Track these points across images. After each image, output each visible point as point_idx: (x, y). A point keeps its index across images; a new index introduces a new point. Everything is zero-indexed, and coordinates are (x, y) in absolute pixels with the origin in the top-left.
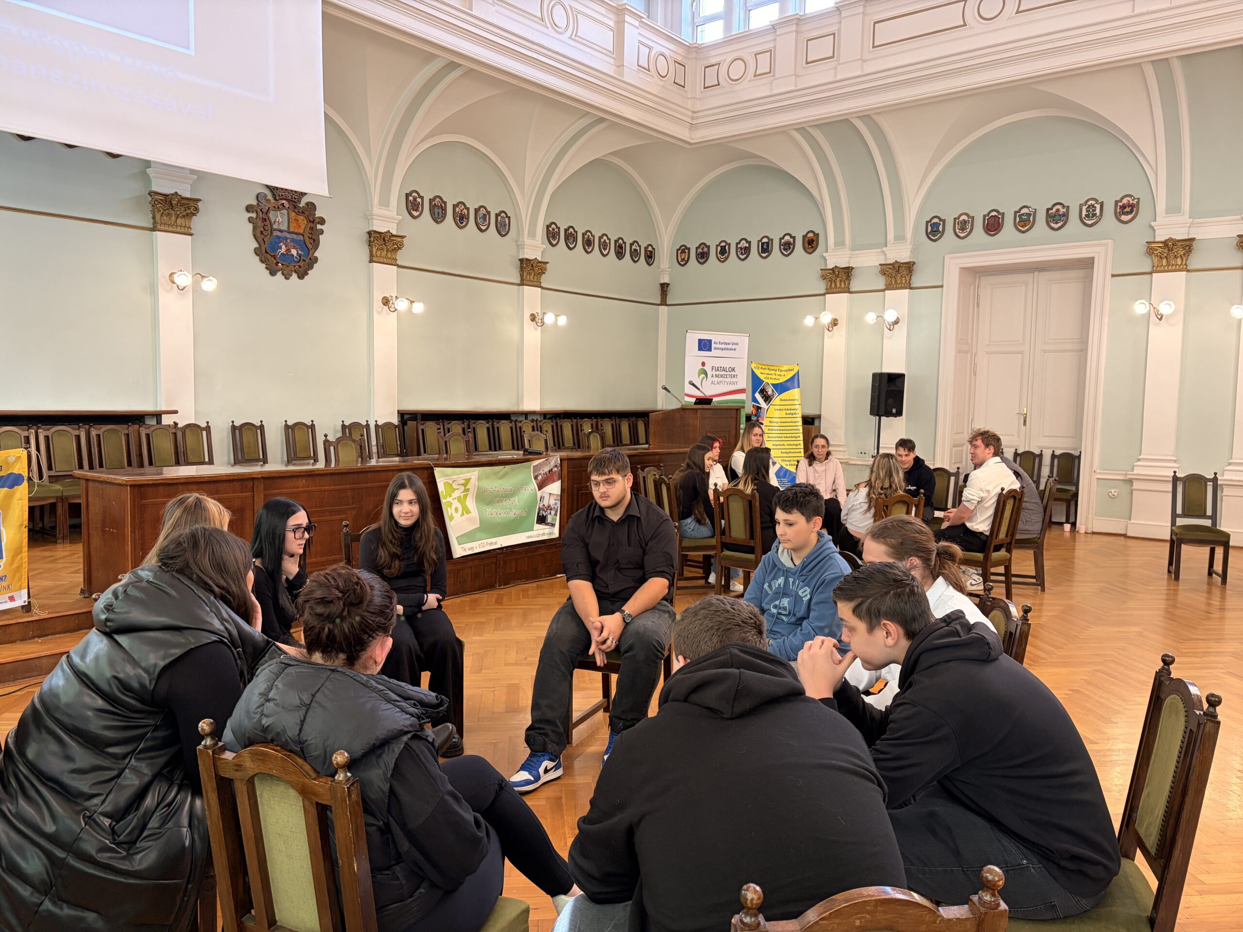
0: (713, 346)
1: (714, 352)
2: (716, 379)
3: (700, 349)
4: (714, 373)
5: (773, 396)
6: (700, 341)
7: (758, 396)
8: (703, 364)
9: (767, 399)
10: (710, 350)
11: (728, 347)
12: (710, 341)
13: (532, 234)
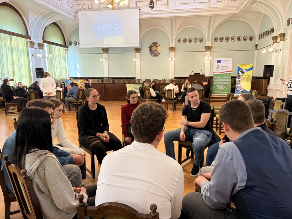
0: (221, 61)
1: (221, 63)
2: (222, 69)
3: (217, 62)
4: (221, 67)
5: (245, 72)
6: (217, 61)
7: (239, 72)
8: (218, 66)
9: (243, 73)
10: (220, 62)
11: (225, 61)
12: (220, 61)
13: (208, 41)
